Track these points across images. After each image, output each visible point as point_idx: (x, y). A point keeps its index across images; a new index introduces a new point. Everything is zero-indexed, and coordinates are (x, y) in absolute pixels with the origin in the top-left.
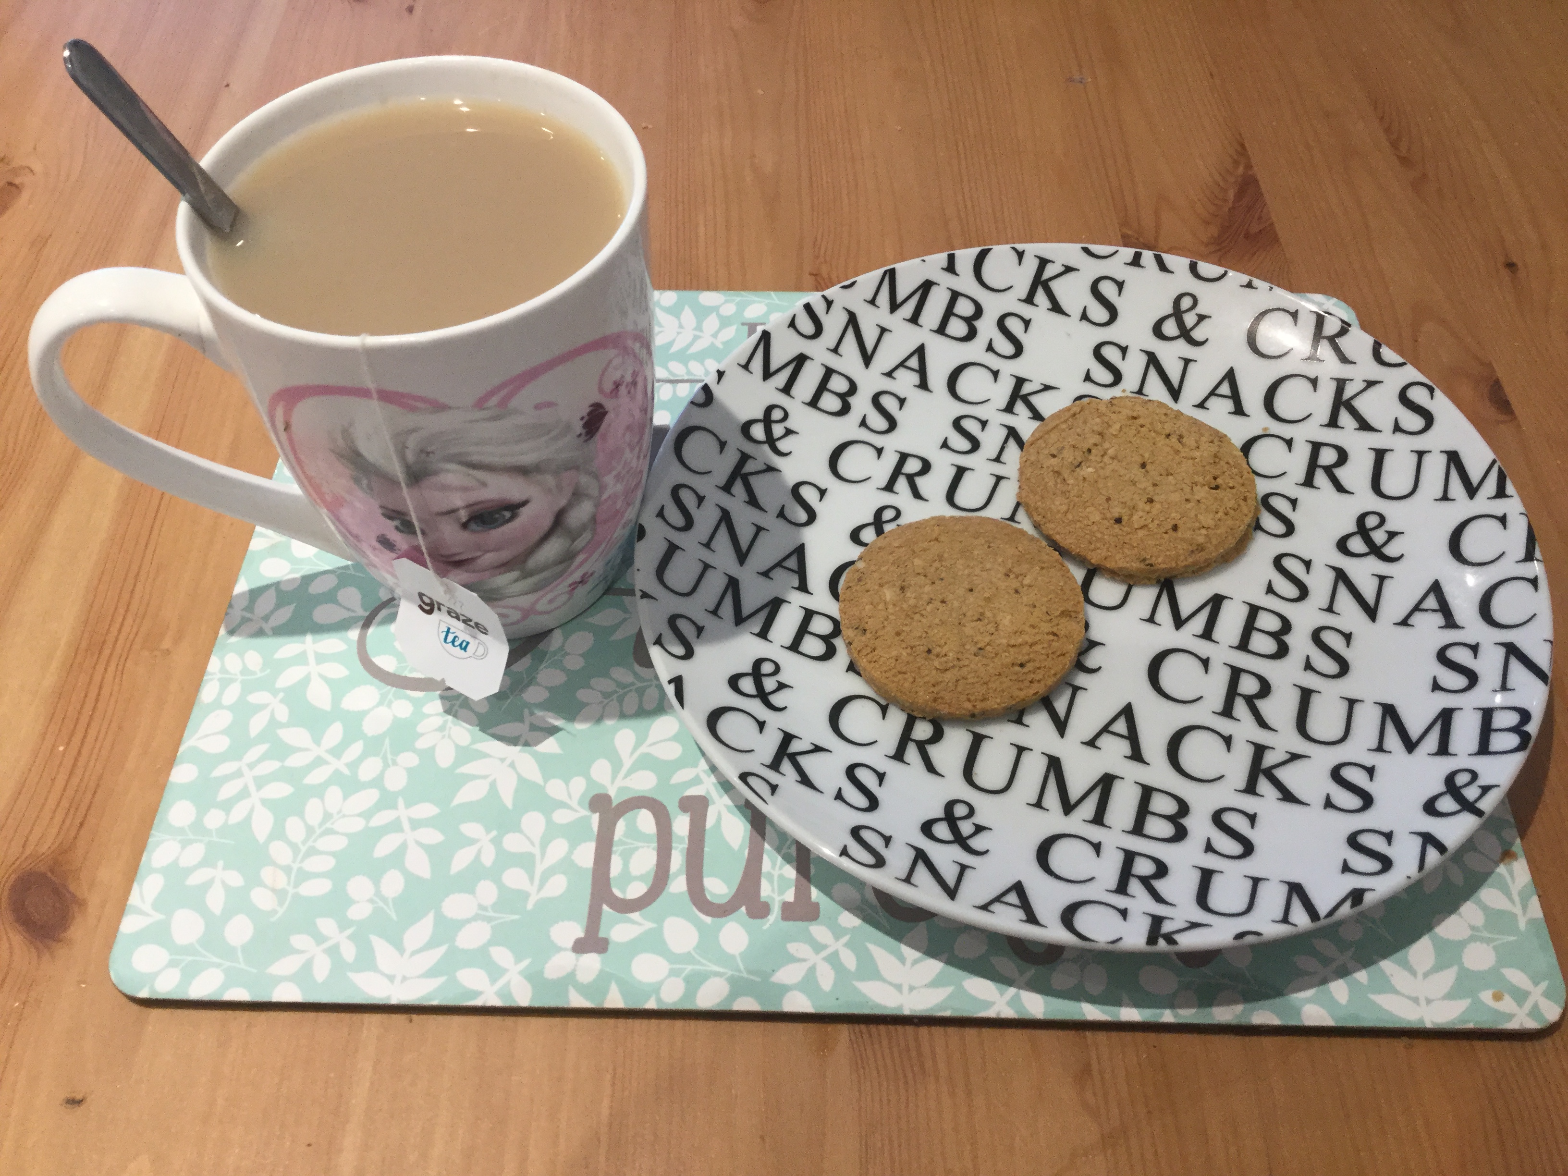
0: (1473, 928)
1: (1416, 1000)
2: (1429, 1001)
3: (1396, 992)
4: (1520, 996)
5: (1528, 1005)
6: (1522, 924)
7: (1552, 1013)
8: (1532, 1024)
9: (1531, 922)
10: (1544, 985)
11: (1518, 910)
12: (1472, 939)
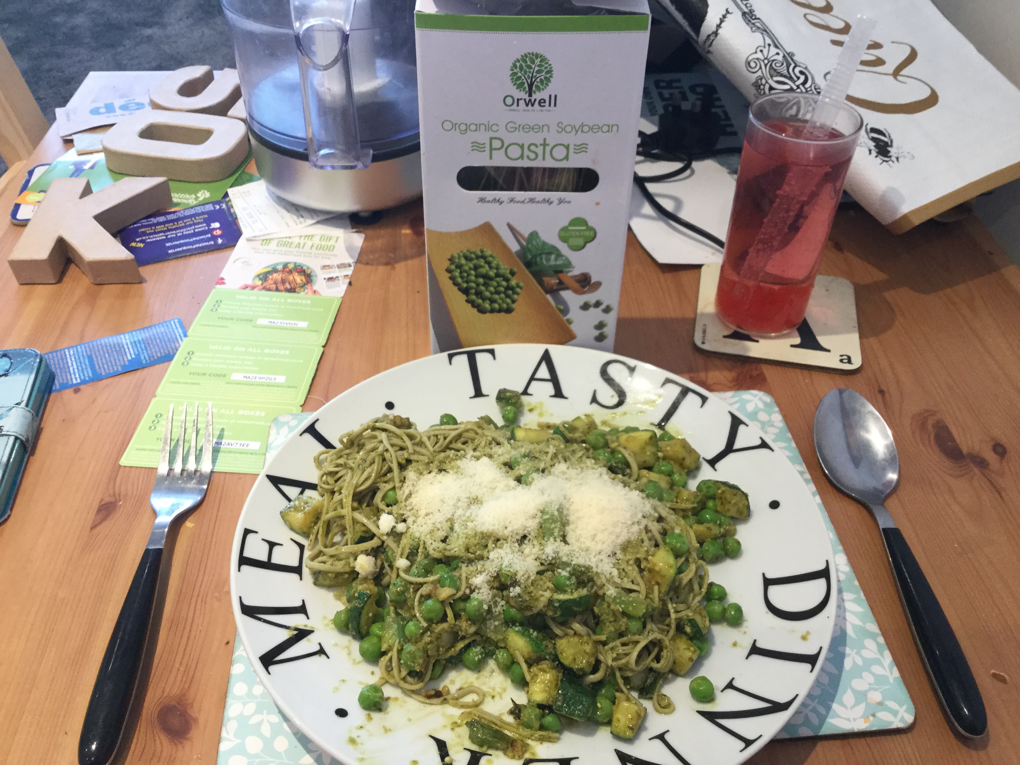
0: (870, 684)
1: (849, 720)
2: (855, 720)
3: (840, 717)
4: (895, 713)
5: (899, 716)
6: (891, 681)
7: (909, 719)
8: (901, 725)
9: (895, 679)
10: (904, 707)
11: (888, 673)
12: (870, 689)
